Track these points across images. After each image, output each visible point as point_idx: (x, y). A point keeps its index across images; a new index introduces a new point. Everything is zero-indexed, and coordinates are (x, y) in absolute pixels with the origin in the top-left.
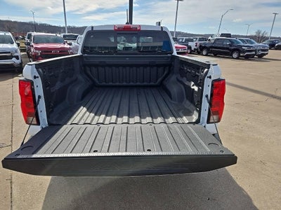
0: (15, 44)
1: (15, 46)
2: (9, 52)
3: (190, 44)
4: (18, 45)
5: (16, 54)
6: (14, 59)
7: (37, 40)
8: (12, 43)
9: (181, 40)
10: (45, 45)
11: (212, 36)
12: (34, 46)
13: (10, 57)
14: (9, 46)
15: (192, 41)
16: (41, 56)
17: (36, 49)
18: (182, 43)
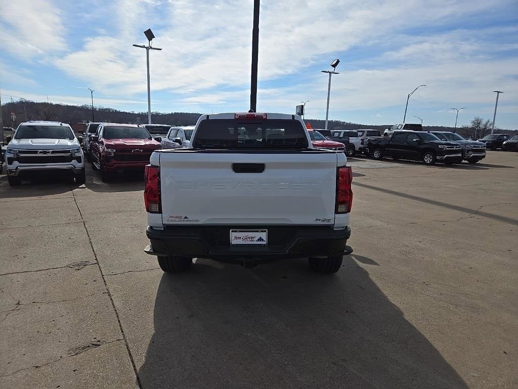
0: (76, 139)
1: (75, 142)
2: (69, 152)
3: (352, 140)
4: (80, 140)
5: (77, 155)
6: (74, 162)
7: (109, 134)
8: (72, 138)
9: (336, 135)
10: (120, 142)
11: (390, 127)
12: (105, 142)
13: (69, 159)
14: (67, 142)
15: (355, 135)
16: (114, 157)
17: (108, 146)
18: (338, 139)
